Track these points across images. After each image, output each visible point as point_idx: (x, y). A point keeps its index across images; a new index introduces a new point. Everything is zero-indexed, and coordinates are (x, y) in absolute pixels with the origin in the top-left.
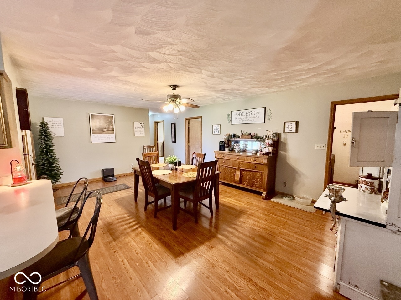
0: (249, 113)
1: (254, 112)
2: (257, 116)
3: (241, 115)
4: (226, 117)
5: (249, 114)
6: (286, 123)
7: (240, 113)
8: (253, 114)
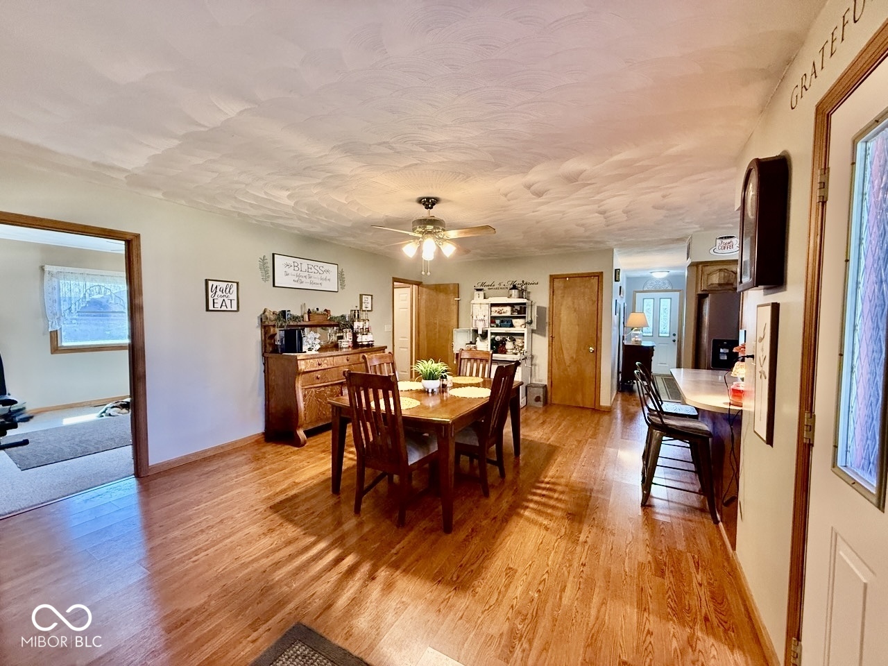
0: (313, 268)
1: (321, 268)
2: (328, 278)
3: (296, 268)
4: (257, 264)
5: (313, 270)
6: (364, 296)
7: (296, 264)
8: (320, 271)
